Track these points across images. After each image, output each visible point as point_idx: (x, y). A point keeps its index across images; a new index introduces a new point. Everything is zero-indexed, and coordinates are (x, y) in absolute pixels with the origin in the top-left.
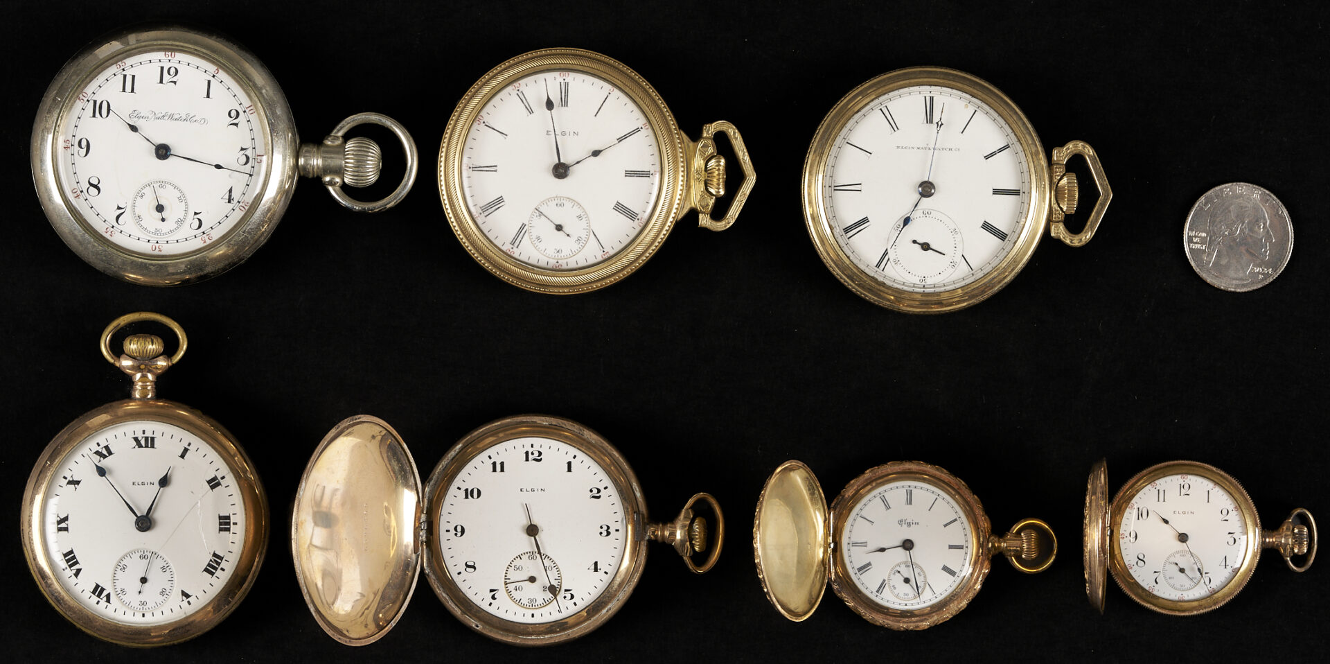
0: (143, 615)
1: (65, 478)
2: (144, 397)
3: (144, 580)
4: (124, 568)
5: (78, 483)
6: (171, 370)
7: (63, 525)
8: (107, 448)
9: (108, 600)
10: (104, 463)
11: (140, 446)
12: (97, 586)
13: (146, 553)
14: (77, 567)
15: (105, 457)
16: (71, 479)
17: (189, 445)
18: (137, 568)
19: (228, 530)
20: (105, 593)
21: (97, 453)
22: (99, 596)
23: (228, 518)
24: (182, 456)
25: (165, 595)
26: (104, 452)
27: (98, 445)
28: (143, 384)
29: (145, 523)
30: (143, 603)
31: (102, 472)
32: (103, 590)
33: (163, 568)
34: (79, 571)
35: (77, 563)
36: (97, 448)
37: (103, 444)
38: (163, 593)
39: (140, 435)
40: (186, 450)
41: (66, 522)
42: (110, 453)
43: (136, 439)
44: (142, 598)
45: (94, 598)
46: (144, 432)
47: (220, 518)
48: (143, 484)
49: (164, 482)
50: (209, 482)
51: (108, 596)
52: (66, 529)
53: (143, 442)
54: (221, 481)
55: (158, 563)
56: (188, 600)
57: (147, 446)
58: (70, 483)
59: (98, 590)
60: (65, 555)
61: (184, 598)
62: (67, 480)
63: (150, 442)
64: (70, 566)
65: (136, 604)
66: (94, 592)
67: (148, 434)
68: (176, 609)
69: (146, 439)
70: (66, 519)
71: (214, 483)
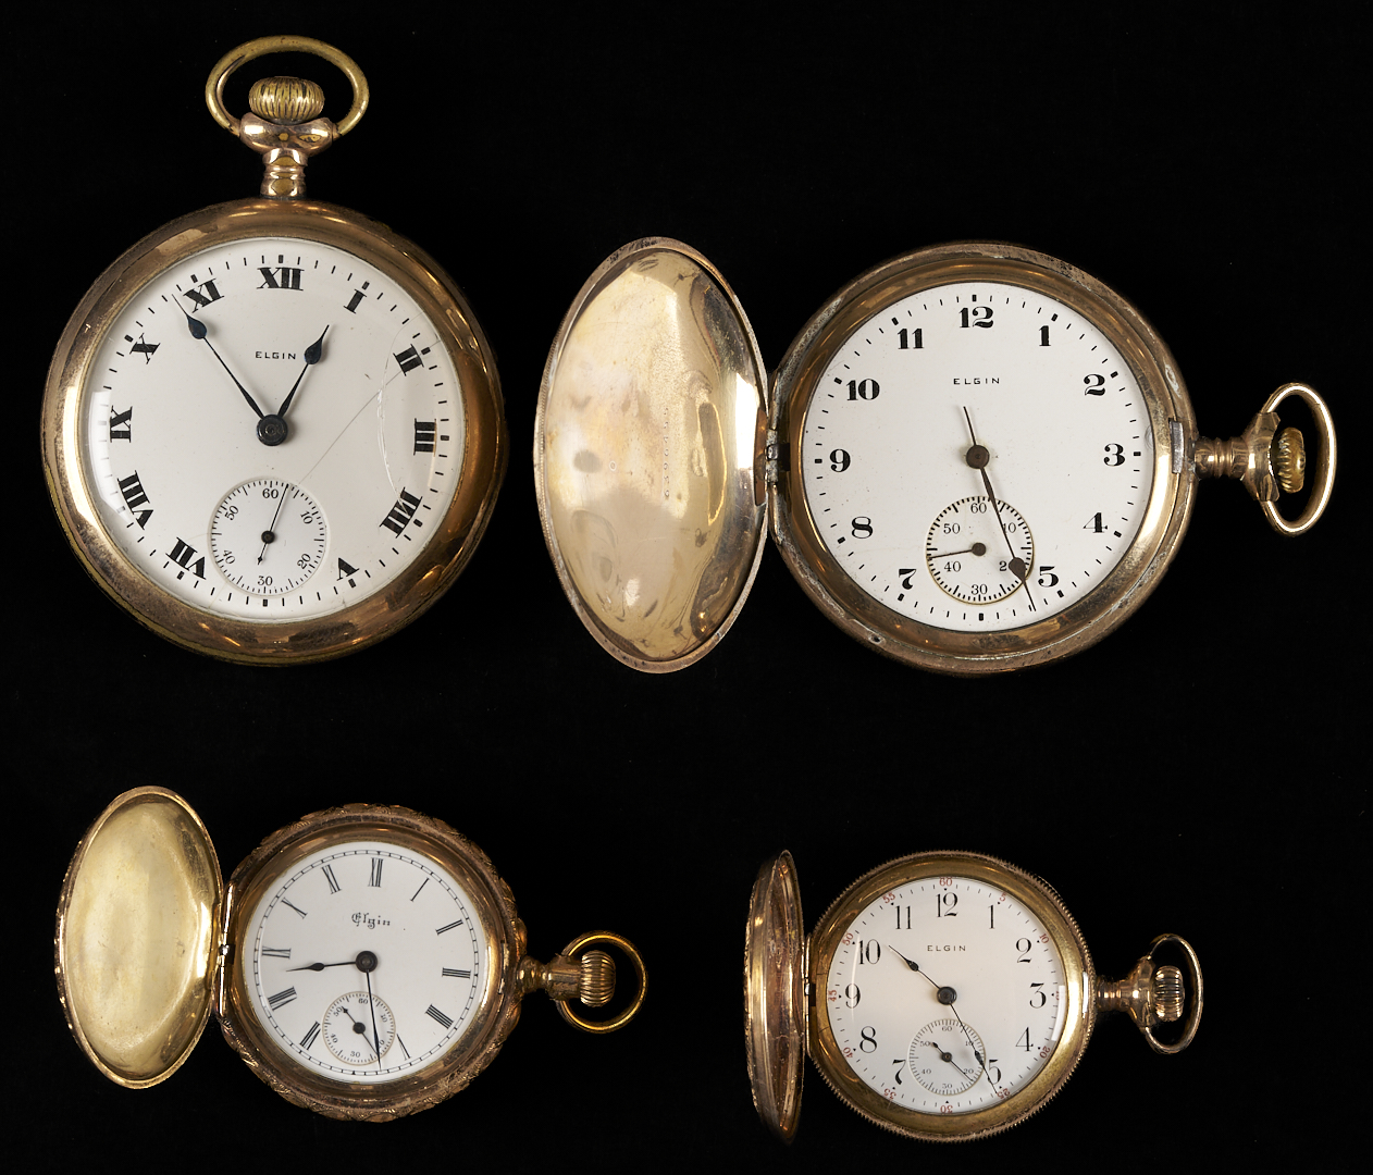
0: (265, 603)
1: (129, 339)
2: (283, 195)
3: (269, 537)
4: (232, 513)
5: (152, 348)
6: (335, 147)
7: (121, 427)
8: (210, 285)
9: (200, 572)
10: (205, 314)
11: (273, 284)
12: (181, 544)
13: (274, 487)
14: (144, 506)
15: (206, 302)
16: (140, 342)
17: (366, 285)
18: (255, 513)
19: (429, 449)
20: (194, 558)
21: (191, 294)
22: (183, 563)
23: (431, 426)
24: (352, 307)
25: (308, 567)
26: (205, 293)
27: (194, 279)
28: (283, 169)
29: (276, 429)
30: (266, 581)
31: (198, 329)
32: (191, 551)
33: (305, 516)
34: (147, 514)
35: (144, 499)
36: (189, 286)
37: (203, 278)
38: (303, 562)
39: (273, 265)
40: (358, 297)
41: (128, 422)
42: (216, 296)
43: (266, 272)
44: (264, 570)
45: (175, 568)
46: (281, 259)
47: (418, 425)
48: (275, 356)
49: (315, 354)
50: (399, 358)
51: (200, 564)
52: (126, 435)
53: (278, 278)
54: (422, 356)
55: (297, 507)
56: (350, 577)
57: (285, 285)
58: (137, 348)
59: (181, 553)
60: (123, 484)
61: (343, 574)
62: (133, 343)
63: (292, 278)
64: (131, 505)
65: (251, 581)
66: (173, 556)
67: (290, 263)
68: (328, 593)
69: (285, 271)
70: (127, 416)
71: (409, 360)
